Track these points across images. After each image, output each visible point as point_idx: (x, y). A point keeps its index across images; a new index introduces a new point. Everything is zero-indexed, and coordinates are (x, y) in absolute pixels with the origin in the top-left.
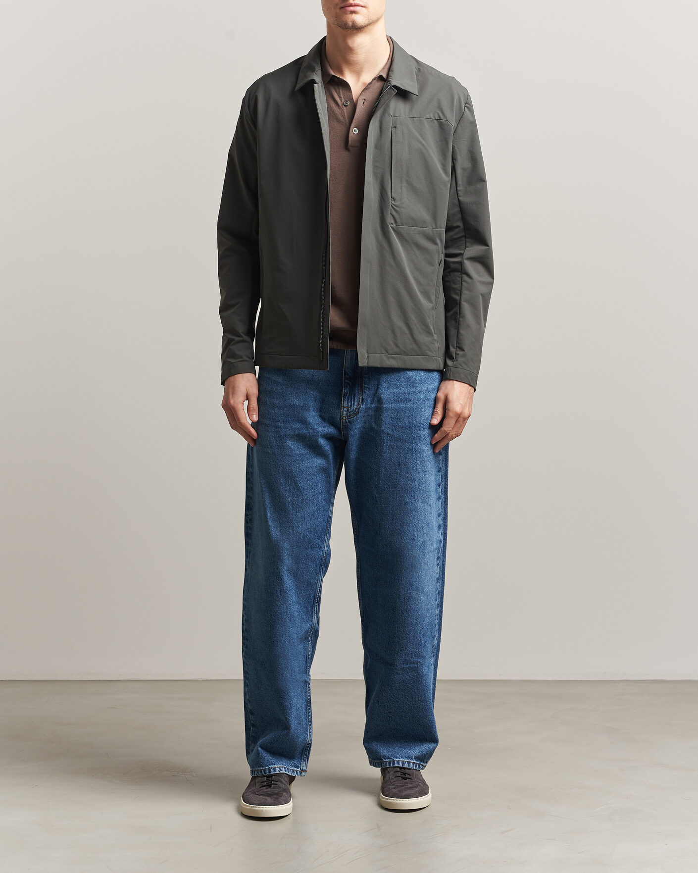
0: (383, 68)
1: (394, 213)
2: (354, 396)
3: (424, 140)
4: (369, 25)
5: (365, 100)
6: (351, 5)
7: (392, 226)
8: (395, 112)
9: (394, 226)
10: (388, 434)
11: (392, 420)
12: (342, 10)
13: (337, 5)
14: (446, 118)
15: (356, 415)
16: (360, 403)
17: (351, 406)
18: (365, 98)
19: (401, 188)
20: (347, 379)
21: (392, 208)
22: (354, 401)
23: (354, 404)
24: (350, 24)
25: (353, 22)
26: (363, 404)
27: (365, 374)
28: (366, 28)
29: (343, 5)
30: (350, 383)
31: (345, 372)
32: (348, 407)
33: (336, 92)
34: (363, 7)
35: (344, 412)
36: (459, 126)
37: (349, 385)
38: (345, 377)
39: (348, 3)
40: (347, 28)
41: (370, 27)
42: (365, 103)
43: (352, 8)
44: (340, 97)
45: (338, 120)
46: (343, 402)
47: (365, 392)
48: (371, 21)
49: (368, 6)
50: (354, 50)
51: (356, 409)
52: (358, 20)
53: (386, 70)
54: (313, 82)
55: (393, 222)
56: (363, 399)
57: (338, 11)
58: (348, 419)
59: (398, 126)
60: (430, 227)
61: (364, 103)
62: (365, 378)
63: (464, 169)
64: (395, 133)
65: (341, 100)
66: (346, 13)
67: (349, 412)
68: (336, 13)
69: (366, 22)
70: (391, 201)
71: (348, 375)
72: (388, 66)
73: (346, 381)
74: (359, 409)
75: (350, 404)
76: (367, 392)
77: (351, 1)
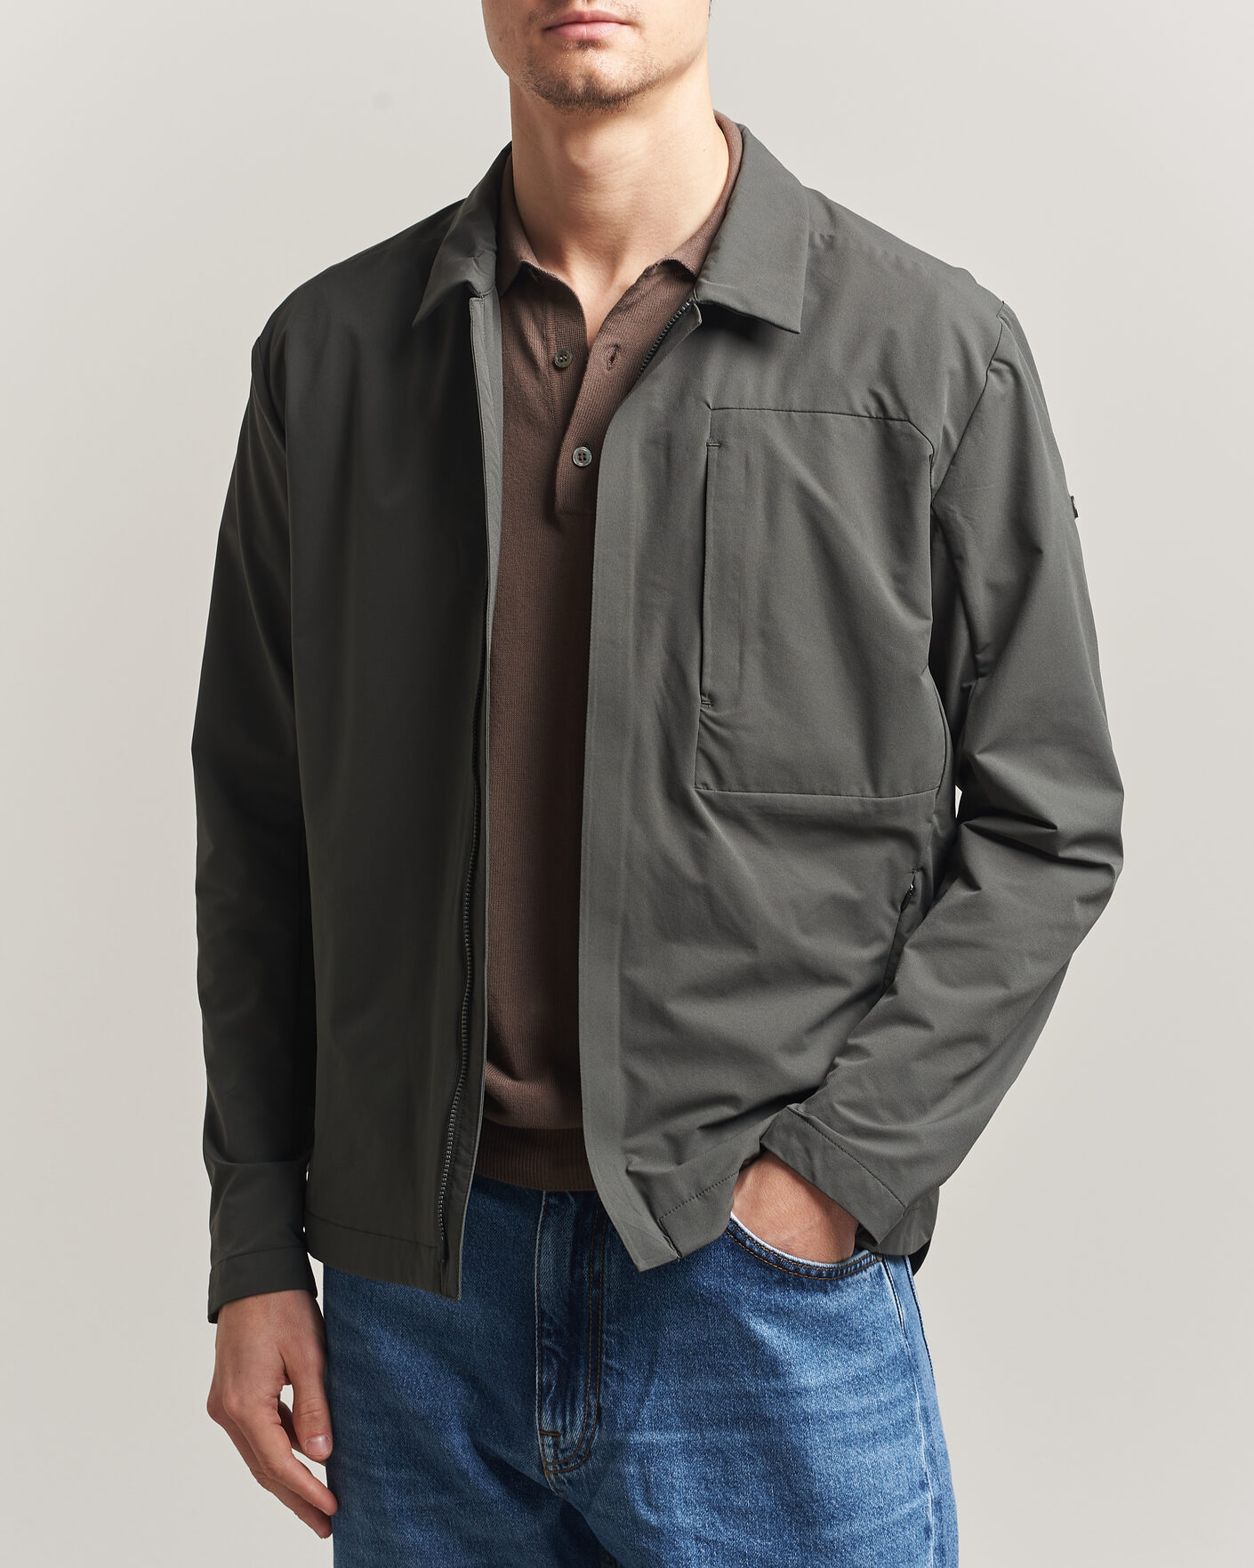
0: (693, 237)
1: (713, 748)
2: (574, 1398)
3: (828, 487)
4: (646, 87)
5: (617, 347)
6: (580, 20)
7: (703, 791)
8: (722, 389)
9: (713, 792)
10: (698, 1539)
11: (707, 1488)
12: (551, 36)
13: (531, 18)
14: (906, 414)
15: (585, 1462)
16: (592, 1422)
17: (564, 1429)
18: (618, 340)
19: (741, 660)
20: (549, 1335)
21: (704, 733)
22: (573, 1414)
23: (572, 1423)
24: (579, 84)
25: (590, 78)
26: (601, 1426)
27: (609, 1322)
28: (637, 98)
29: (552, 19)
30: (559, 1349)
31: (542, 1313)
32: (555, 1435)
33: (536, 323)
34: (622, 23)
35: (547, 1451)
36: (968, 440)
37: (556, 1354)
38: (541, 1329)
39: (568, 11)
40: (568, 101)
41: (651, 96)
42: (619, 357)
43: (583, 31)
44: (545, 338)
45: (531, 419)
46: (540, 1414)
47: (607, 1386)
48: (653, 72)
49: (639, 20)
50: (592, 176)
51: (581, 1440)
52: (605, 70)
53: (700, 243)
54: (467, 291)
55: (708, 777)
56: (599, 1409)
57: (536, 40)
58: (562, 1471)
59: (732, 441)
60: (855, 790)
61: (612, 359)
62: (609, 1333)
63: (993, 587)
64: (718, 466)
65: (547, 348)
66: (562, 48)
67: (563, 1451)
68: (531, 49)
69: (637, 78)
70: (699, 706)
71: (551, 1321)
72: (708, 232)
73: (546, 1342)
74: (589, 1441)
75: (560, 1423)
76: (614, 1386)
77: (580, 5)
